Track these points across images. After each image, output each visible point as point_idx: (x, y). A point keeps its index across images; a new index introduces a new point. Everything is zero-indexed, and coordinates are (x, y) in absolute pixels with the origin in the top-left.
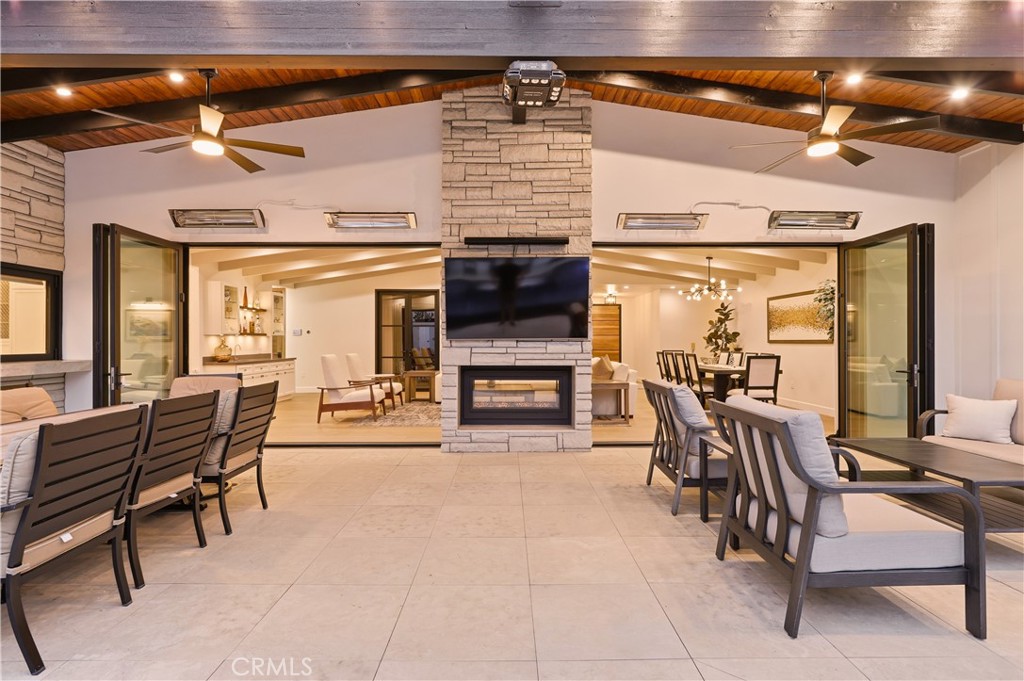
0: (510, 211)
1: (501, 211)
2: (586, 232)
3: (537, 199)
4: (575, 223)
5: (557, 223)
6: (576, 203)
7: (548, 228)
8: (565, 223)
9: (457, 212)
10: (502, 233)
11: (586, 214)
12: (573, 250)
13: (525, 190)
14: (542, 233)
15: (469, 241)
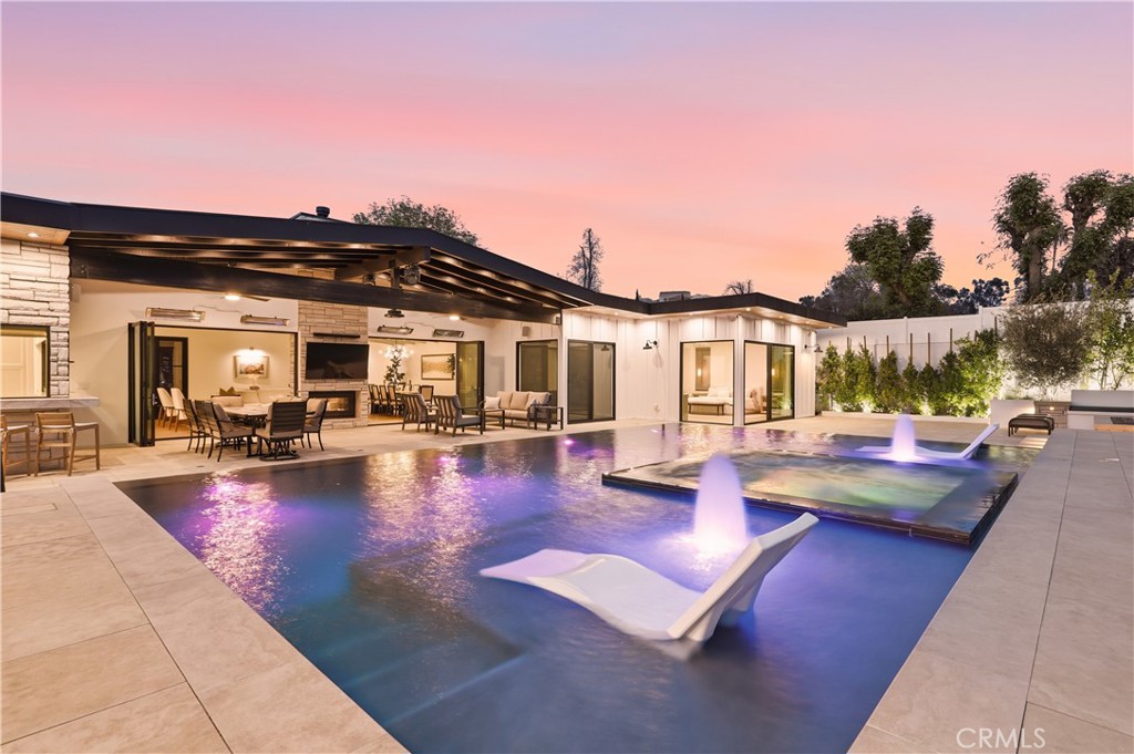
0: (334, 321)
1: (329, 321)
2: (365, 333)
3: (345, 317)
4: (362, 328)
5: (354, 328)
6: (361, 320)
7: (349, 330)
8: (357, 329)
9: (308, 320)
10: (329, 331)
11: (366, 325)
12: (363, 340)
13: (340, 313)
14: (347, 333)
15: (316, 335)
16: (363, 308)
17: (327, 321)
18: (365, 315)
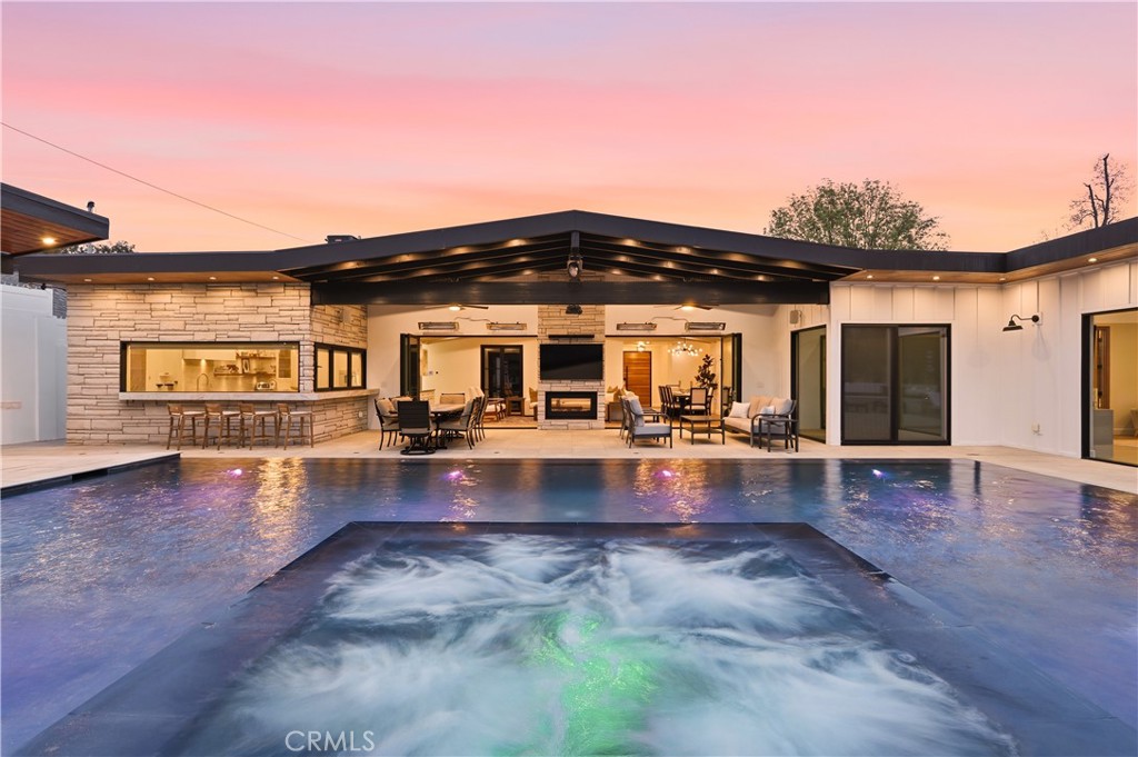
0: (569, 322)
1: (565, 322)
2: (602, 332)
3: (581, 317)
4: (598, 328)
5: (589, 328)
6: (598, 319)
7: (585, 330)
8: (593, 328)
9: (546, 323)
10: (564, 332)
11: (602, 323)
12: (597, 340)
14: (583, 333)
15: (551, 337)
16: (600, 307)
17: (563, 322)
18: (602, 313)
